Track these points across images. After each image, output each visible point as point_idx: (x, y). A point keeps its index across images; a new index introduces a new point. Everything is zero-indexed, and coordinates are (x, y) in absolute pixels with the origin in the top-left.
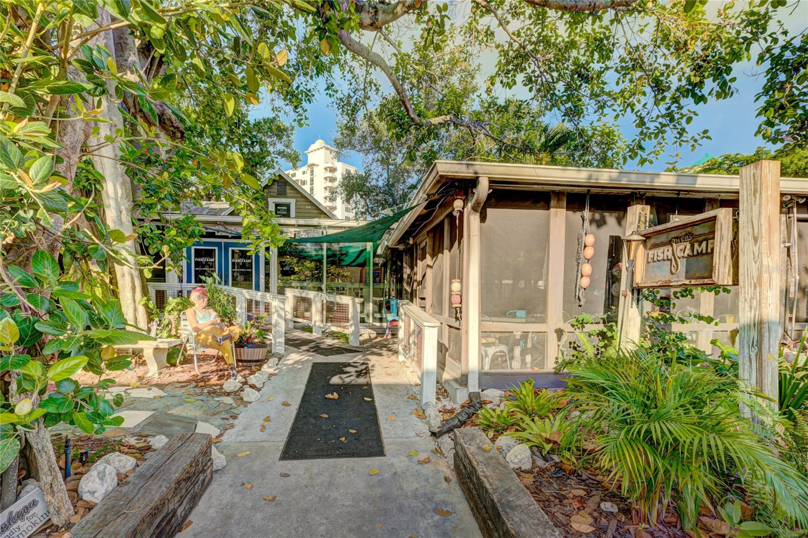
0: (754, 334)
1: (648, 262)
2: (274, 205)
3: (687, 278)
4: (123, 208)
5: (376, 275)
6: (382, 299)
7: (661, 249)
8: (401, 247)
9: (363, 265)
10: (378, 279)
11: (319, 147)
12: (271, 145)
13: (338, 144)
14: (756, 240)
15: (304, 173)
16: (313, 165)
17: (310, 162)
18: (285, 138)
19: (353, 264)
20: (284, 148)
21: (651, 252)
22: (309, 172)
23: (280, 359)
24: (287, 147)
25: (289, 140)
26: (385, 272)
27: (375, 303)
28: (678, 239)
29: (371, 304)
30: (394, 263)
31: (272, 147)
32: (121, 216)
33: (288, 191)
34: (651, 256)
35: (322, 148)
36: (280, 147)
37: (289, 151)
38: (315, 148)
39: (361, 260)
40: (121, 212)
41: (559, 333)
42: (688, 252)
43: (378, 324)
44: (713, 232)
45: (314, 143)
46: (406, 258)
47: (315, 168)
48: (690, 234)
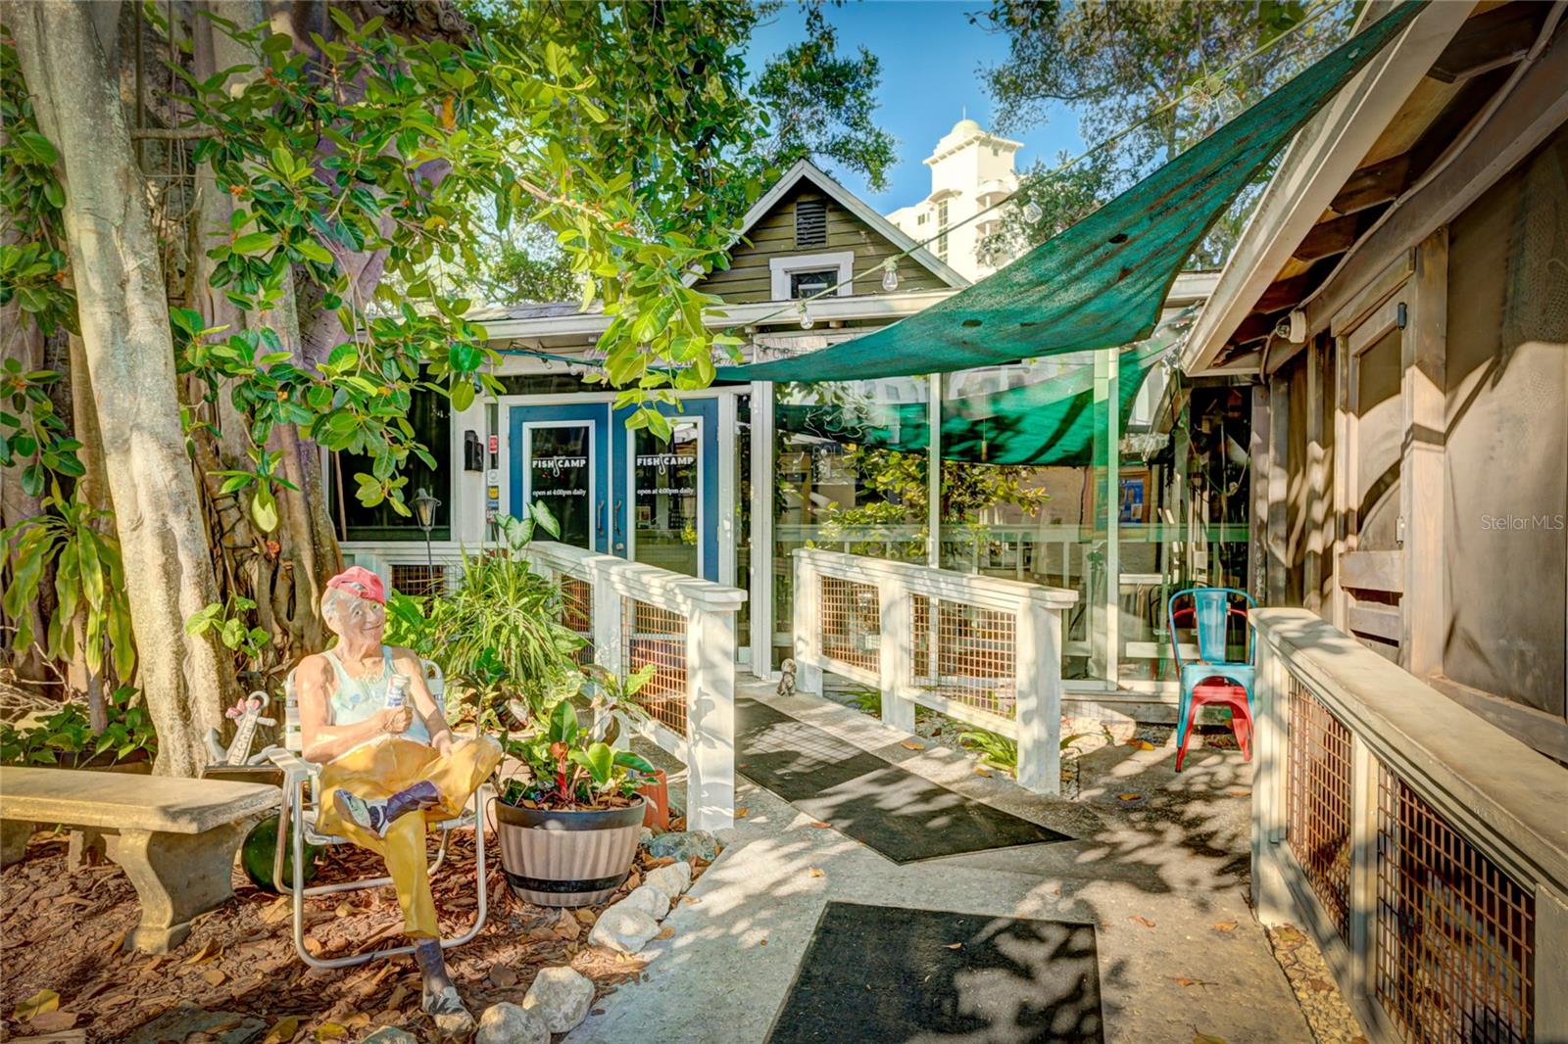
2: (788, 279)
4: (130, 265)
5: (1130, 495)
6: (1158, 579)
8: (1243, 369)
9: (1081, 459)
10: (1138, 508)
11: (962, 141)
12: (811, 127)
13: (1005, 89)
15: (921, 220)
16: (947, 194)
17: (937, 187)
18: (849, 101)
19: (1048, 457)
20: (846, 130)
22: (935, 216)
23: (702, 864)
24: (855, 125)
25: (863, 104)
26: (1168, 480)
27: (1127, 603)
29: (1112, 612)
30: (1206, 444)
31: (813, 133)
32: (122, 299)
33: (831, 228)
35: (969, 143)
36: (836, 129)
37: (861, 135)
38: (952, 147)
39: (1072, 442)
40: (122, 285)
43: (1144, 686)
45: (948, 132)
46: (1266, 416)
47: (950, 200)
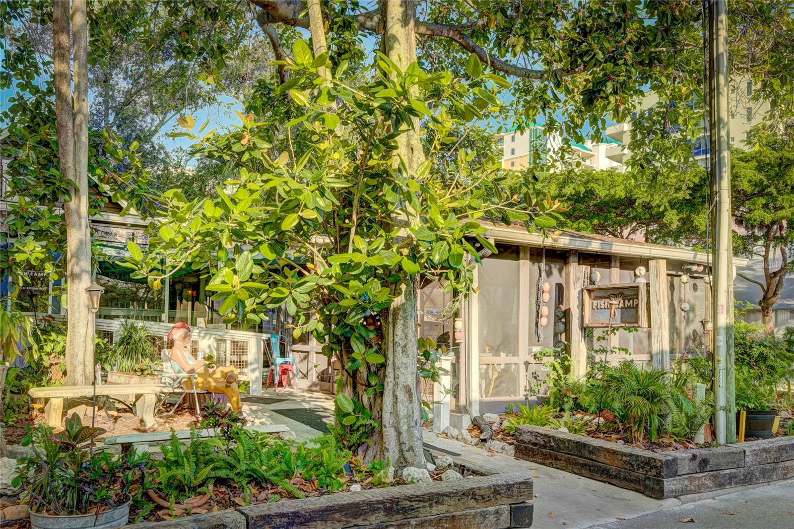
0: (660, 356)
1: (593, 309)
3: (622, 322)
7: (603, 301)
14: (658, 302)
21: (595, 302)
28: (615, 296)
34: (595, 305)
41: (527, 364)
42: (621, 305)
44: (637, 295)
48: (622, 293)
